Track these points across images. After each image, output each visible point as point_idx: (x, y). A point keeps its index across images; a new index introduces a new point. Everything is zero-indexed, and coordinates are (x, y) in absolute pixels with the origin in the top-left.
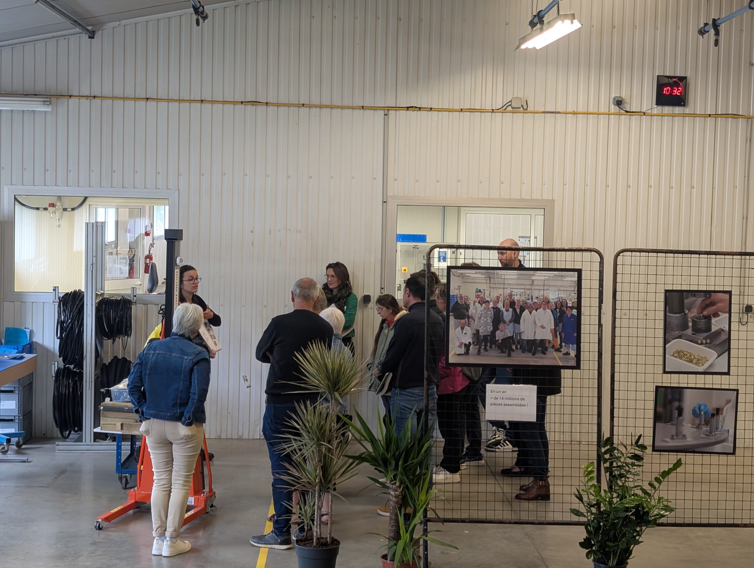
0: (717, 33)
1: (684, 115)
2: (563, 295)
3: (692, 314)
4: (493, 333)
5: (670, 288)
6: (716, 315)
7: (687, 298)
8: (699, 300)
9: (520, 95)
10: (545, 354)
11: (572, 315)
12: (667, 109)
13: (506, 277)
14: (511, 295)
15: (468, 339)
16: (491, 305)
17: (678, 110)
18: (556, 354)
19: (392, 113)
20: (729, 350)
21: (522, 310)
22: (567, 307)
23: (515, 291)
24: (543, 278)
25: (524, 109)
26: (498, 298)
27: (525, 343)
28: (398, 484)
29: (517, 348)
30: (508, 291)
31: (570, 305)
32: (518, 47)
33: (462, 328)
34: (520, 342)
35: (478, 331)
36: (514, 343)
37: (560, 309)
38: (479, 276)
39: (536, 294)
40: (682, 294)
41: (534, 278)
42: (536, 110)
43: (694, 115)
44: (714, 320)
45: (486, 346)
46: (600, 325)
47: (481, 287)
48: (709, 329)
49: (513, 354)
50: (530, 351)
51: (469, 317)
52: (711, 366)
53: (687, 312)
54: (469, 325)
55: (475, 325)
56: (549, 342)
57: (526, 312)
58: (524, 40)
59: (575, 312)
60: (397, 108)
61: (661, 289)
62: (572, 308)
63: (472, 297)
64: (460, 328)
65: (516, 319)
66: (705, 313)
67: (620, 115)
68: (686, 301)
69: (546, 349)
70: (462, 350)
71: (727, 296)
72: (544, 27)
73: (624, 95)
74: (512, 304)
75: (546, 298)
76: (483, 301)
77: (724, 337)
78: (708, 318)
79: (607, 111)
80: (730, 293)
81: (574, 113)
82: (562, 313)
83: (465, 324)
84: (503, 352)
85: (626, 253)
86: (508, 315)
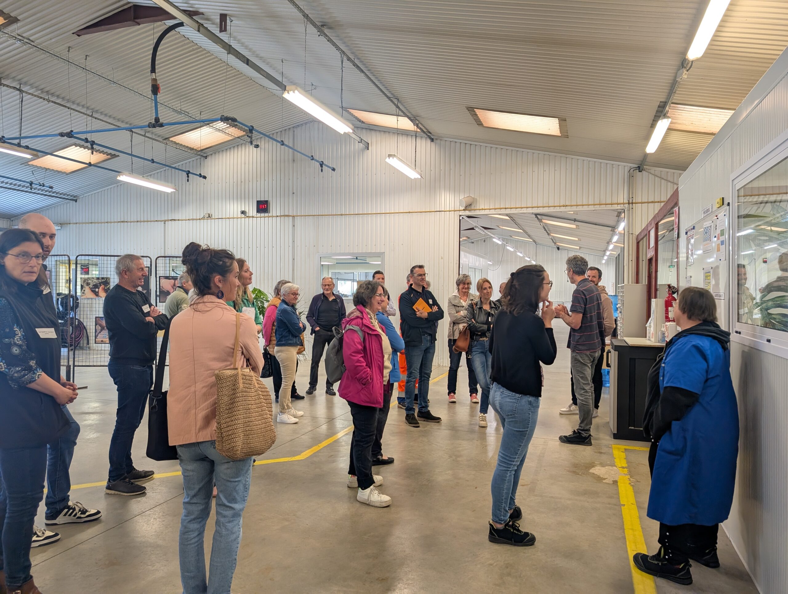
9: (208, 212)
12: (262, 215)
19: (166, 222)
25: (211, 217)
42: (216, 218)
60: (168, 220)
67: (245, 218)
79: (239, 217)
81: (228, 218)
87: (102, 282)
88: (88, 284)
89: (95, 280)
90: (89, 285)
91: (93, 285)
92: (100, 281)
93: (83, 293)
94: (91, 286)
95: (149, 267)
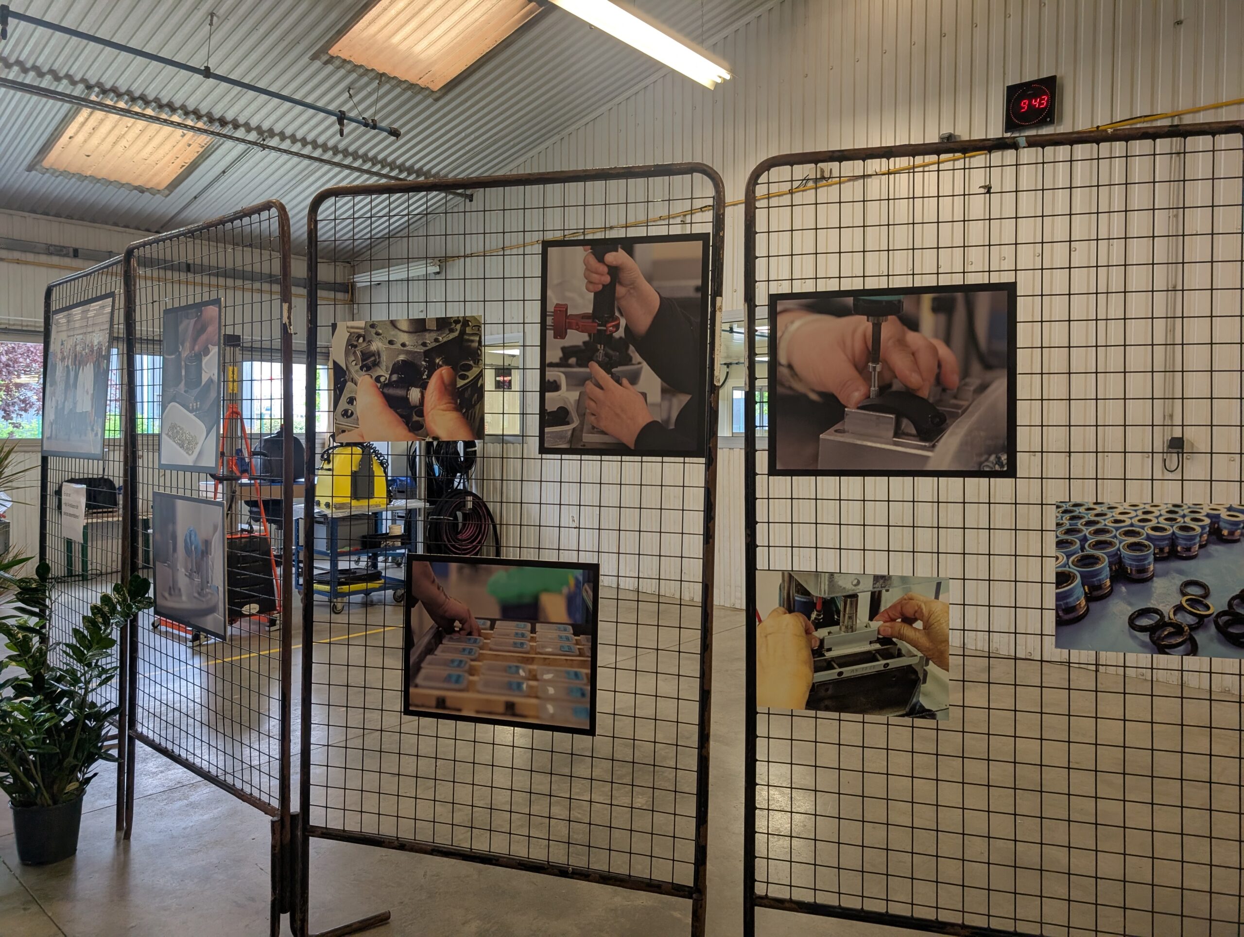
3: (185, 352)
6: (206, 350)
7: (181, 320)
8: (191, 323)
44: (204, 361)
48: (199, 380)
53: (181, 348)
66: (197, 349)
78: (199, 357)
87: (441, 349)
88: (369, 362)
89: (404, 338)
90: (376, 364)
91: (397, 368)
92: (429, 339)
93: (346, 414)
94: (383, 372)
95: (704, 237)
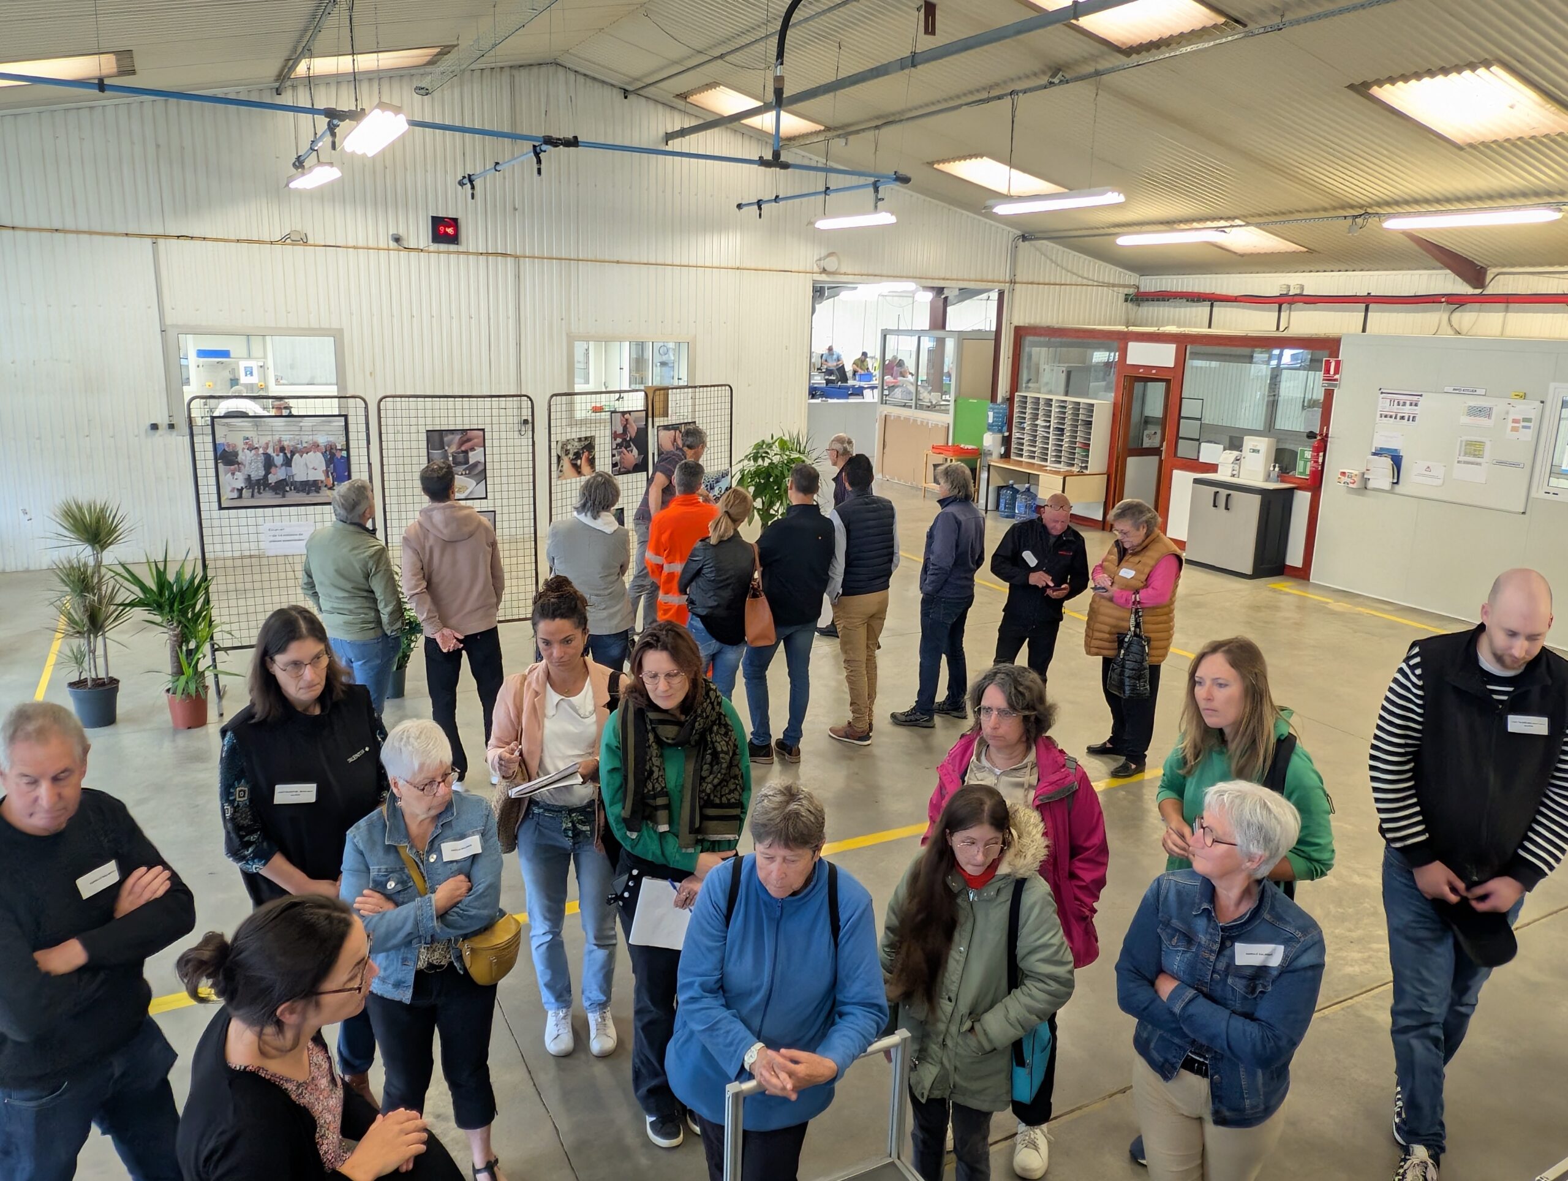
0: (473, 188)
1: (459, 253)
2: (332, 439)
3: (452, 450)
4: (266, 477)
5: (430, 428)
6: (472, 449)
7: (447, 435)
8: (457, 438)
9: (299, 228)
10: (318, 492)
11: (342, 457)
12: (443, 247)
13: (274, 424)
14: (280, 441)
15: (240, 484)
16: (261, 451)
17: (452, 247)
18: (329, 492)
19: (161, 241)
20: (485, 478)
21: (293, 453)
22: (337, 450)
23: (284, 437)
24: (310, 424)
25: (304, 241)
26: (267, 444)
27: (298, 484)
28: (175, 625)
29: (291, 489)
30: (277, 438)
31: (339, 447)
32: (287, 185)
33: (233, 474)
34: (293, 483)
35: (249, 476)
36: (287, 485)
37: (330, 452)
38: (246, 424)
39: (305, 439)
40: (441, 433)
41: (301, 424)
42: (317, 243)
43: (467, 253)
44: (471, 454)
45: (259, 489)
46: (370, 464)
47: (248, 434)
48: (467, 462)
49: (287, 494)
50: (303, 491)
51: (239, 464)
52: (471, 492)
53: (446, 448)
54: (239, 471)
55: (246, 470)
56: (322, 482)
57: (297, 456)
58: (291, 179)
59: (344, 453)
60: (165, 236)
61: (423, 430)
62: (341, 450)
63: (240, 445)
64: (230, 474)
65: (288, 463)
66: (463, 448)
67: (399, 250)
68: (446, 439)
69: (320, 488)
70: (235, 495)
71: (481, 433)
72: (305, 171)
73: (402, 232)
74: (282, 449)
75: (315, 442)
76: (251, 448)
77: (481, 468)
78: (466, 452)
79: (386, 247)
80: (483, 430)
81: (355, 248)
82: (333, 455)
83: (235, 469)
84: (276, 494)
85: (387, 399)
86: (279, 459)
